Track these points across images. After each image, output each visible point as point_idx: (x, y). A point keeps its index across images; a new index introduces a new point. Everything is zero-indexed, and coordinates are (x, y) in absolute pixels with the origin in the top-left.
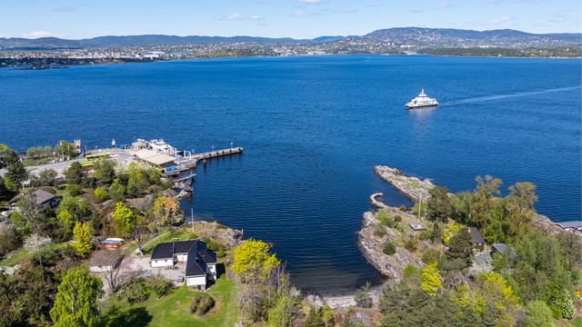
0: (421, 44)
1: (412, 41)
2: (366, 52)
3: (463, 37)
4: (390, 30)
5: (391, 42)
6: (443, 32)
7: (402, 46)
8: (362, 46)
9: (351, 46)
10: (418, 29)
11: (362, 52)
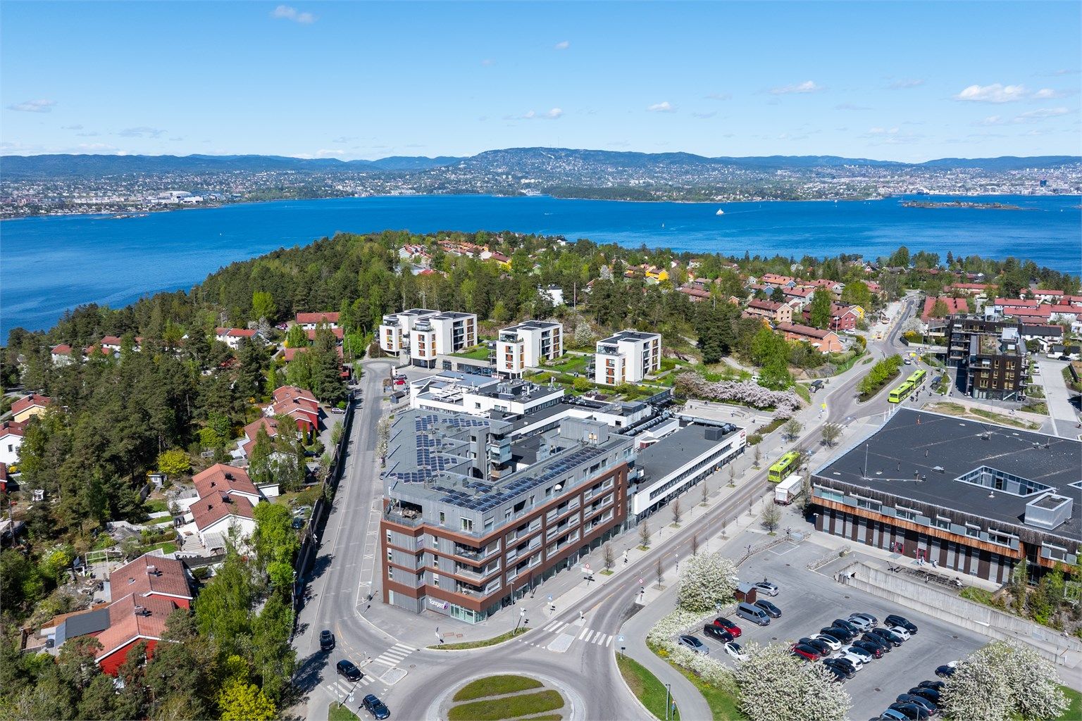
0: (551, 176)
1: (540, 172)
2: (473, 192)
3: (615, 165)
4: (506, 151)
5: (507, 174)
6: (587, 156)
7: (523, 181)
8: (466, 182)
9: (450, 182)
10: (549, 150)
11: (467, 190)
